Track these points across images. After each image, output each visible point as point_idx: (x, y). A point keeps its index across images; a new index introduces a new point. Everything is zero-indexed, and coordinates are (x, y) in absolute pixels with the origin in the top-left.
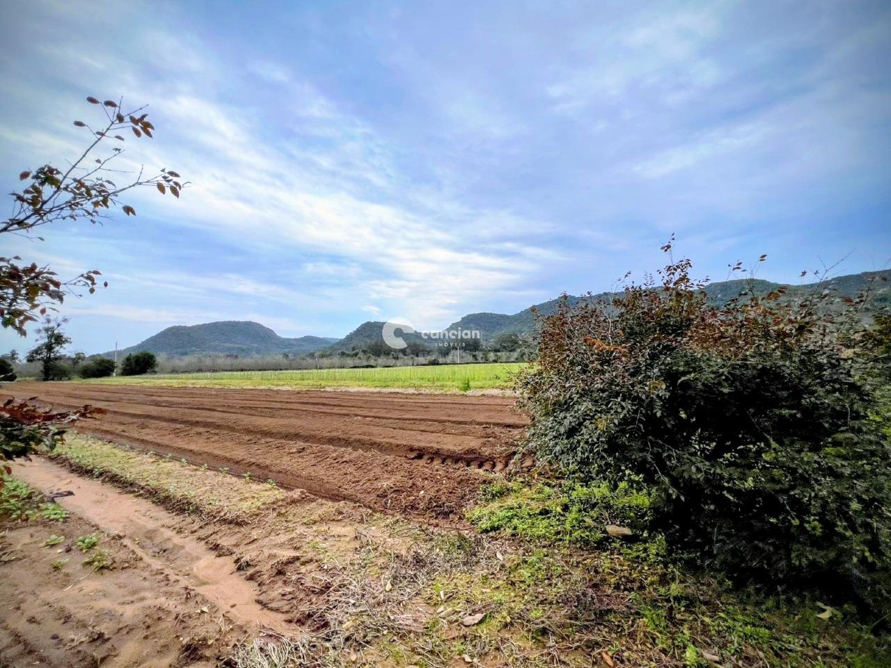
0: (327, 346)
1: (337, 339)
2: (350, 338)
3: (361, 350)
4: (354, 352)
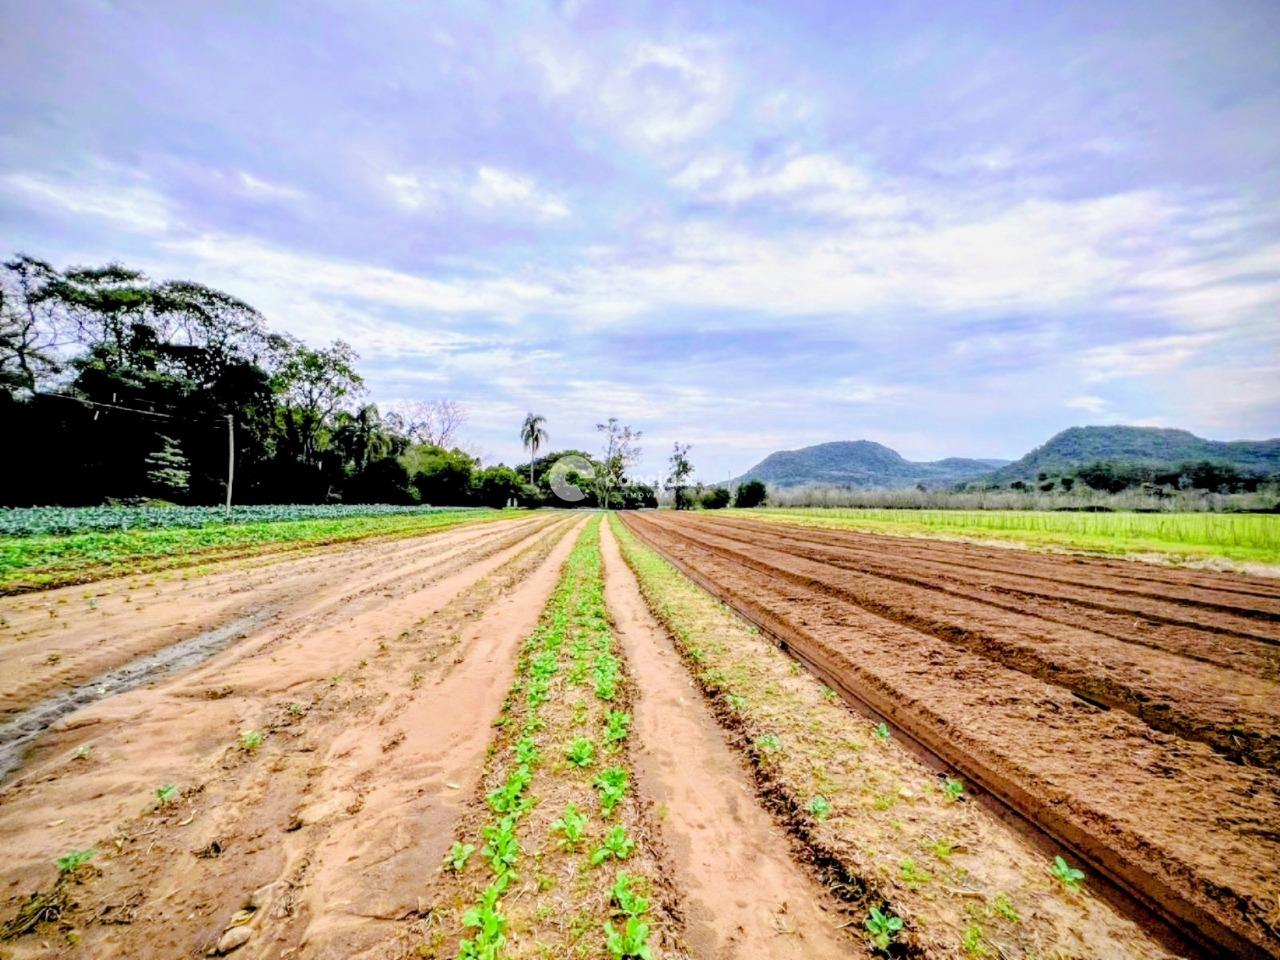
0: (988, 471)
3: (1060, 480)
4: (1044, 483)
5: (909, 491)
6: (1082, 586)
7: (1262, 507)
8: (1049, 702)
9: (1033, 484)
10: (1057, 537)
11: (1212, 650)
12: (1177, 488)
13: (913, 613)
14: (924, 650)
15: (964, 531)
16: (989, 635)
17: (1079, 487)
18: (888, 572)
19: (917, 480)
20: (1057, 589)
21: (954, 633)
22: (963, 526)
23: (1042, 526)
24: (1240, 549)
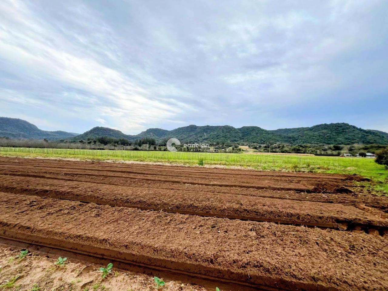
0: (72, 137)
1: (78, 134)
2: (86, 134)
3: (93, 141)
4: (89, 141)
5: (41, 141)
6: (92, 170)
7: (131, 149)
8: (72, 207)
9: (86, 141)
10: (89, 157)
11: (115, 182)
12: (118, 144)
13: (27, 188)
14: (28, 202)
15: (60, 156)
16: (58, 190)
17: (97, 143)
18: (19, 173)
19: (44, 137)
20: (85, 172)
21: (44, 192)
22: (60, 154)
23: (86, 154)
24: (126, 158)
